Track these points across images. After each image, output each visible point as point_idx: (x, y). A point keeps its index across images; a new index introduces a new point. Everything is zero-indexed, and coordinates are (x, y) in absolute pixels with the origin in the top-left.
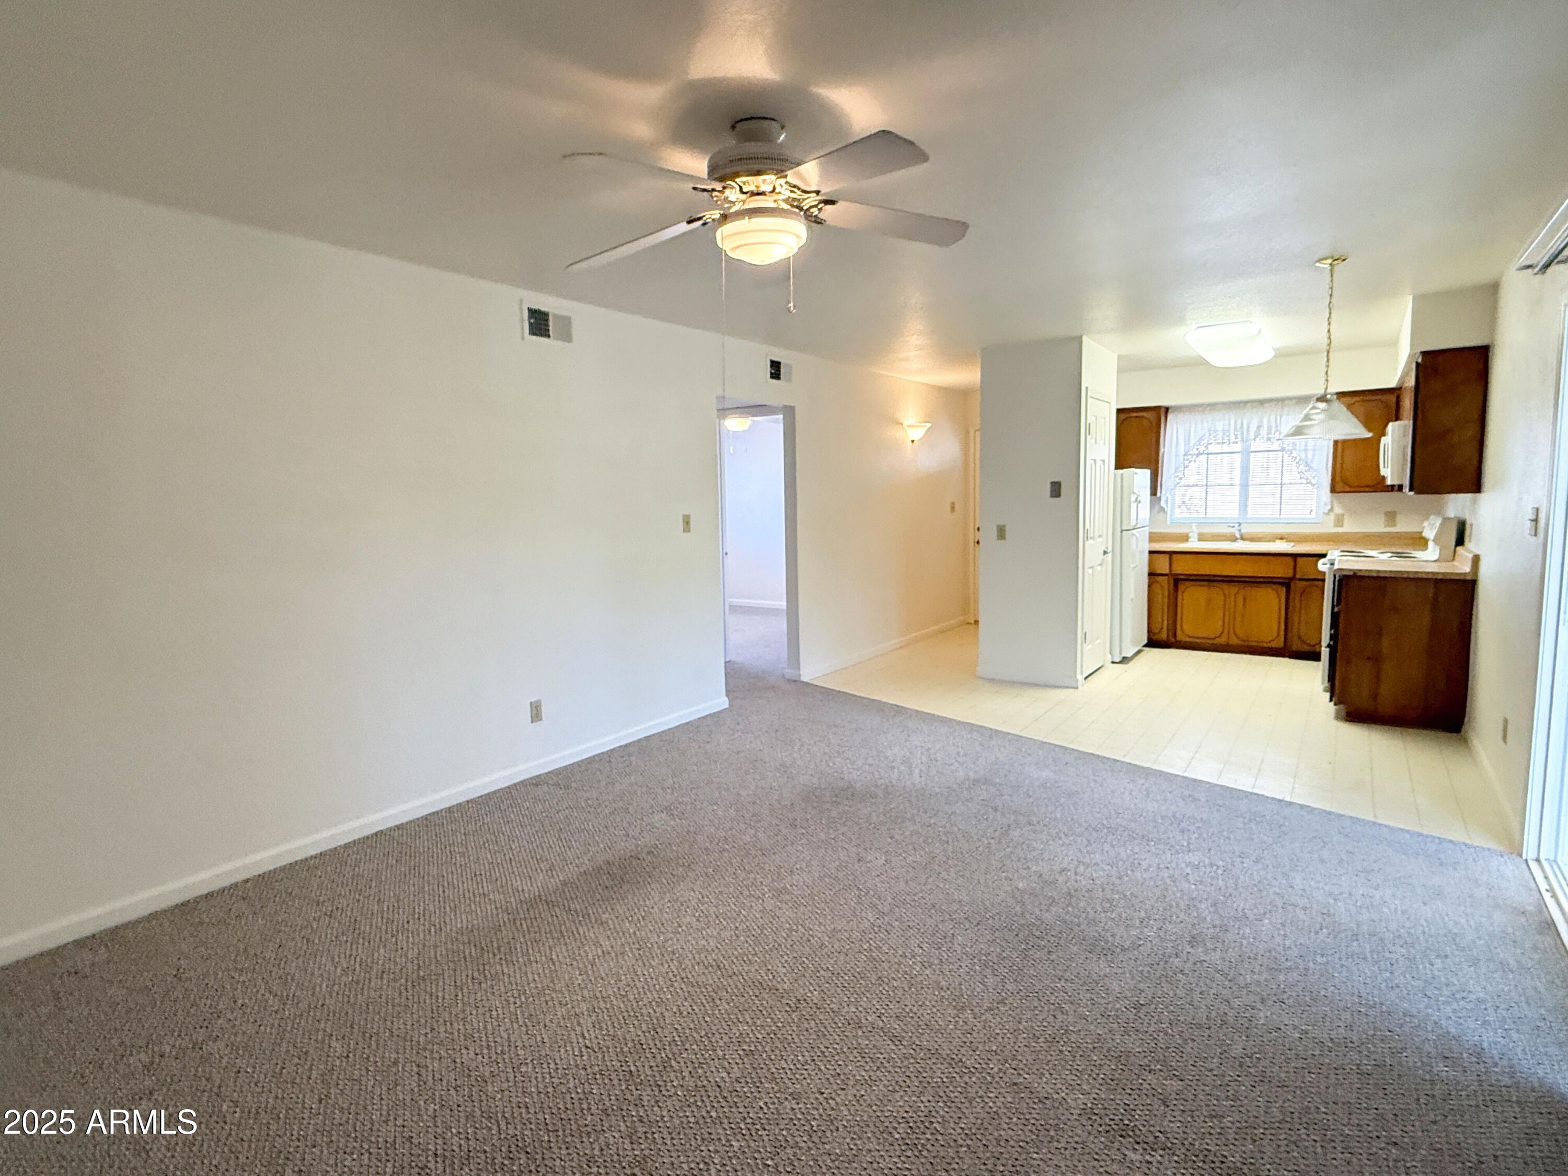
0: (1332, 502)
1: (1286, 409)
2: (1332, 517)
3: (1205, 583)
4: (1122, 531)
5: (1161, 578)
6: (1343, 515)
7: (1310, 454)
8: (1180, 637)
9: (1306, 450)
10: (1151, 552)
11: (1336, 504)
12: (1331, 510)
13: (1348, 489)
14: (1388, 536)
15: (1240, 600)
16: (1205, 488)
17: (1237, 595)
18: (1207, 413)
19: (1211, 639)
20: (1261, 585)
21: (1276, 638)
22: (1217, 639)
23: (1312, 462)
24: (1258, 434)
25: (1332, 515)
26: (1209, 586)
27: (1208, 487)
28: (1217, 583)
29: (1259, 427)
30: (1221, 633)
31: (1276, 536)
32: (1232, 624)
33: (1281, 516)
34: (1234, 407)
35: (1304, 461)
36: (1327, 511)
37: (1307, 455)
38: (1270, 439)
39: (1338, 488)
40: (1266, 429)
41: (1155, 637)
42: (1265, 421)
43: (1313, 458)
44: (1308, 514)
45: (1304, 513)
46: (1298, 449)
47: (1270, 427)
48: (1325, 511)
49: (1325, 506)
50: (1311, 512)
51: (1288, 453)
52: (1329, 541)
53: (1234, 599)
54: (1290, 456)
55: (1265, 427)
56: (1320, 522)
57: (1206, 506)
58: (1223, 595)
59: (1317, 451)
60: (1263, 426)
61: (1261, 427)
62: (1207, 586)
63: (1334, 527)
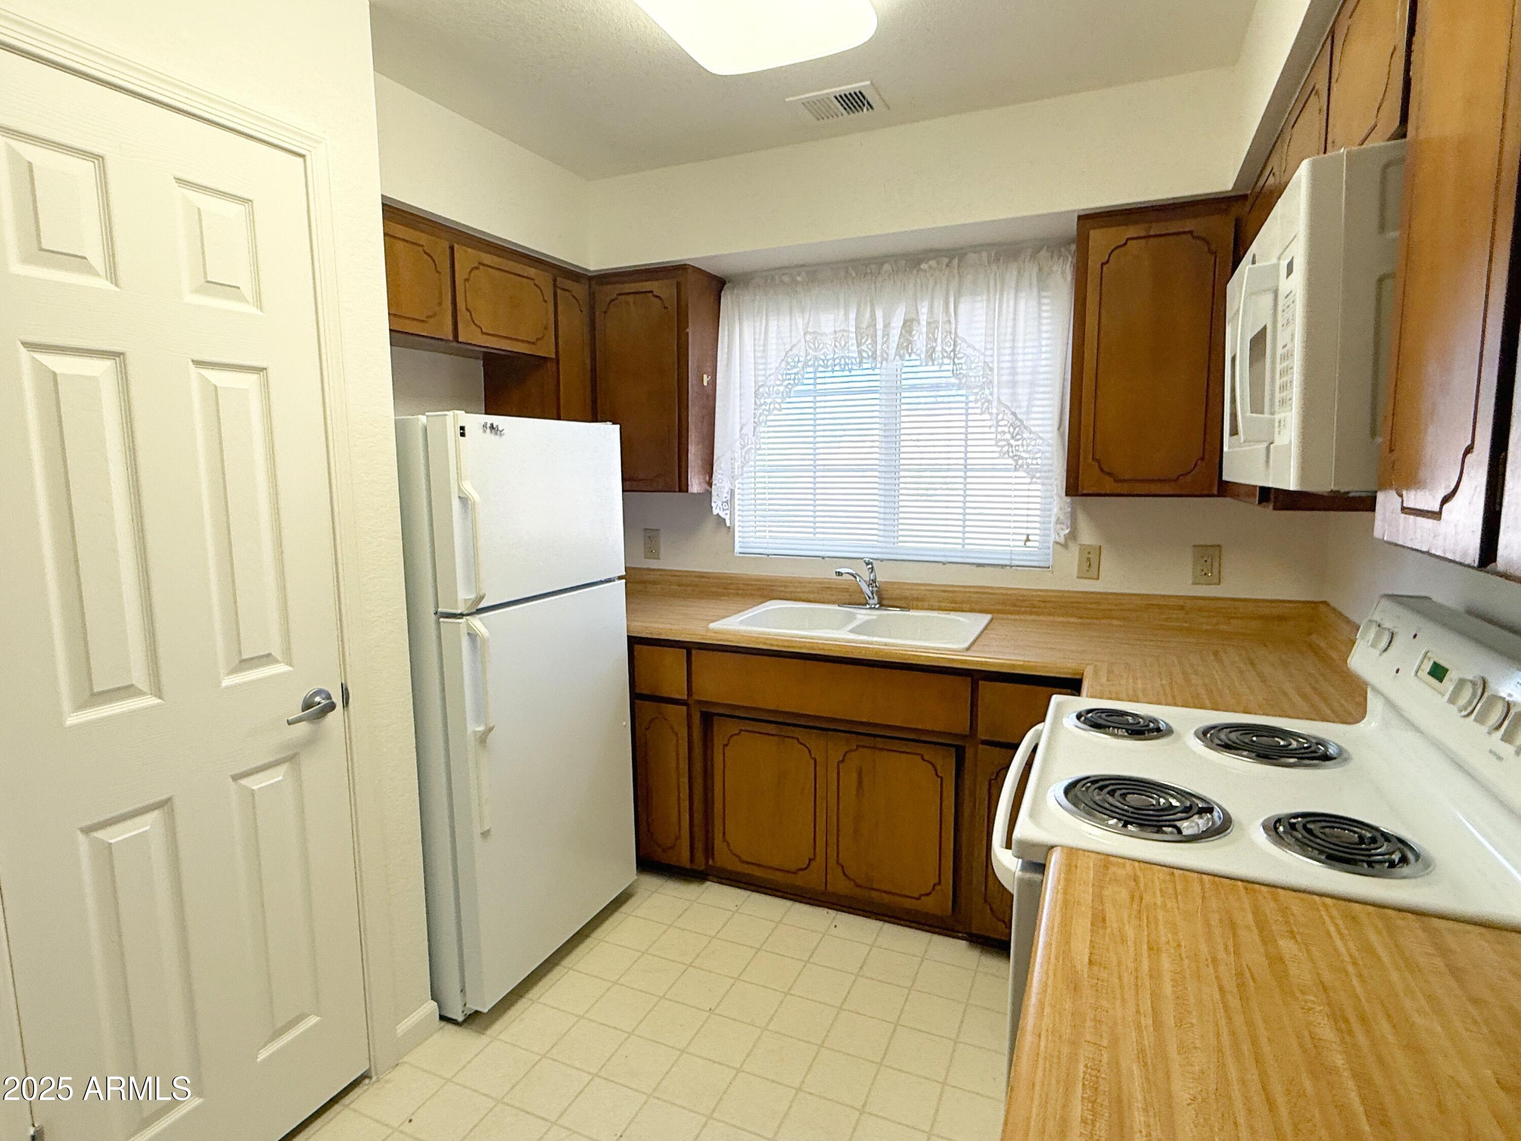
0: (1073, 517)
2: (1072, 557)
3: (771, 729)
4: (440, 616)
5: (670, 707)
6: (1099, 546)
7: (1023, 392)
8: (723, 859)
9: (1014, 384)
10: (633, 642)
11: (1081, 524)
12: (1071, 536)
13: (1109, 485)
14: (1200, 610)
15: (850, 780)
16: (812, 474)
17: (841, 766)
18: (799, 289)
19: (788, 872)
20: (895, 745)
21: (933, 889)
22: (801, 873)
23: (1028, 412)
24: (906, 343)
25: (1075, 550)
26: (779, 736)
27: (818, 474)
28: (798, 733)
29: (908, 325)
30: (810, 860)
31: (951, 595)
32: (833, 840)
33: (966, 547)
34: (854, 274)
35: (1006, 411)
36: (1062, 540)
37: (1014, 394)
38: (930, 355)
39: (1086, 484)
40: (924, 330)
41: (664, 851)
42: (924, 310)
43: (1029, 400)
44: (1022, 543)
45: (1013, 540)
46: (996, 382)
47: (932, 324)
48: (1058, 540)
49: (1059, 526)
50: (1028, 540)
51: (975, 391)
52: (1067, 615)
53: (835, 775)
54: (978, 397)
55: (924, 323)
56: (1050, 564)
57: (815, 517)
58: (813, 762)
59: (1042, 386)
60: (919, 323)
61: (915, 324)
62: (776, 735)
63: (1078, 577)
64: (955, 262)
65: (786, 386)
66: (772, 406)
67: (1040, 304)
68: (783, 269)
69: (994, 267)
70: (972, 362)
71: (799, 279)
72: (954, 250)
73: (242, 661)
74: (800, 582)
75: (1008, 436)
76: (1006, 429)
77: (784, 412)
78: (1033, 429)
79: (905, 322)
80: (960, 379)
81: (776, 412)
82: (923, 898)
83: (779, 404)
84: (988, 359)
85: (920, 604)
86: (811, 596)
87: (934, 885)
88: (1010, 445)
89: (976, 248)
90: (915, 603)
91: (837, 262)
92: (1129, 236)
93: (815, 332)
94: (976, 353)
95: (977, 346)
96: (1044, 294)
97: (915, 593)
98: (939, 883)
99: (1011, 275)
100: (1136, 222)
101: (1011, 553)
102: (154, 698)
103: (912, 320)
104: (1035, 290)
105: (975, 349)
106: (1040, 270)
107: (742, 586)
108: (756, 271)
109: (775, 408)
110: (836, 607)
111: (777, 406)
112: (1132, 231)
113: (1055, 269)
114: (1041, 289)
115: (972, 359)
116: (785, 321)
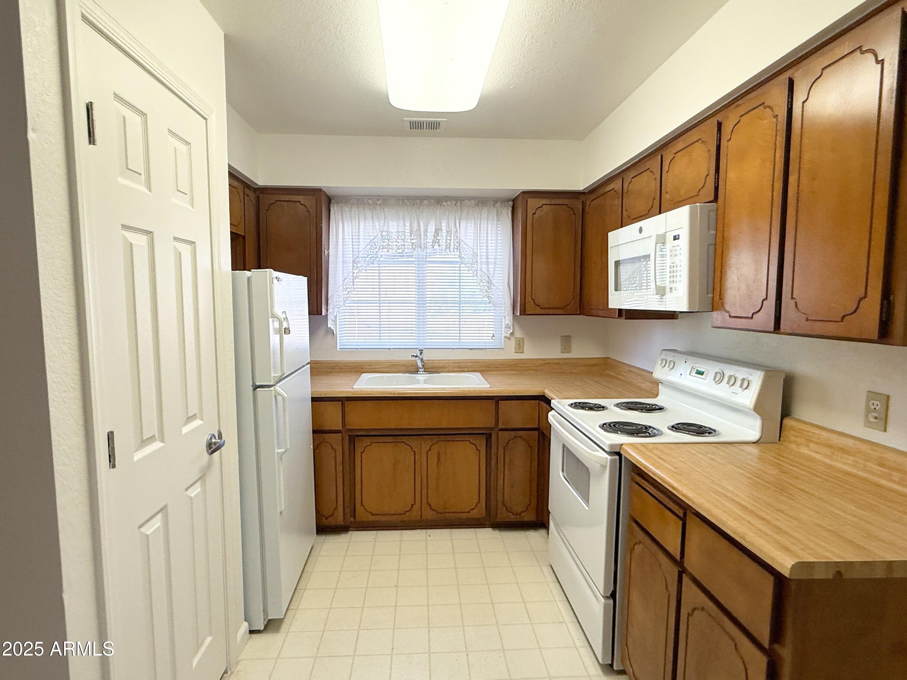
0: (513, 323)
1: (465, 212)
2: (513, 343)
4: (256, 387)
5: (331, 435)
6: (523, 339)
8: (362, 515)
9: (488, 263)
11: (517, 327)
12: (512, 334)
13: (538, 310)
14: (566, 364)
15: (433, 460)
16: (378, 305)
17: (429, 453)
18: (378, 208)
19: (400, 514)
20: (457, 438)
21: (476, 505)
22: (408, 513)
23: (493, 277)
24: (436, 241)
25: (513, 340)
26: (395, 442)
27: (381, 305)
28: (405, 439)
29: (437, 231)
30: (412, 505)
31: (459, 364)
32: (425, 492)
33: (461, 340)
34: (408, 203)
35: (486, 276)
36: (508, 335)
37: (488, 268)
38: (448, 247)
39: (529, 310)
40: (445, 234)
41: (326, 519)
42: (444, 224)
43: (494, 272)
44: (491, 338)
45: (486, 336)
46: (479, 262)
47: (449, 232)
48: (506, 335)
49: (507, 329)
50: (493, 336)
51: (468, 265)
52: (512, 370)
53: (426, 459)
54: (470, 269)
55: (444, 231)
56: (503, 347)
57: (380, 328)
58: (413, 453)
59: (499, 264)
60: (442, 230)
61: (440, 231)
62: (392, 442)
63: (515, 353)
64: (459, 204)
65: (371, 258)
66: (361, 268)
67: (497, 227)
68: (370, 197)
69: (477, 208)
70: (466, 251)
71: (378, 202)
72: (459, 197)
73: (188, 418)
74: (378, 363)
75: (486, 288)
76: (485, 284)
77: (368, 271)
78: (495, 284)
79: (436, 230)
80: (461, 259)
81: (363, 271)
82: (471, 511)
83: (365, 267)
84: (475, 251)
85: (443, 370)
86: (385, 370)
87: (477, 503)
88: (487, 291)
89: (470, 198)
90: (441, 369)
91: (399, 197)
92: (544, 203)
93: (388, 231)
94: (468, 247)
95: (469, 244)
96: (498, 223)
97: (441, 365)
98: (479, 502)
99: (485, 212)
100: (546, 198)
101: (485, 342)
102: (161, 443)
103: (439, 230)
104: (495, 221)
105: (467, 245)
106: (497, 211)
107: (343, 367)
108: (351, 196)
109: (362, 269)
110: (401, 374)
111: (364, 268)
112: (544, 201)
113: (503, 211)
114: (498, 220)
115: (466, 250)
116: (369, 223)
